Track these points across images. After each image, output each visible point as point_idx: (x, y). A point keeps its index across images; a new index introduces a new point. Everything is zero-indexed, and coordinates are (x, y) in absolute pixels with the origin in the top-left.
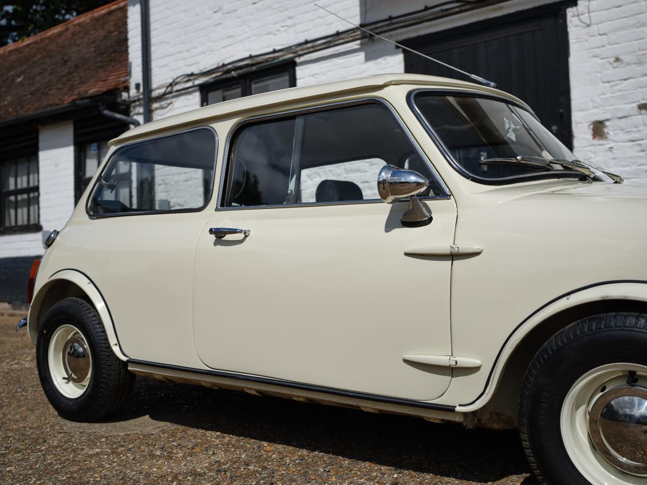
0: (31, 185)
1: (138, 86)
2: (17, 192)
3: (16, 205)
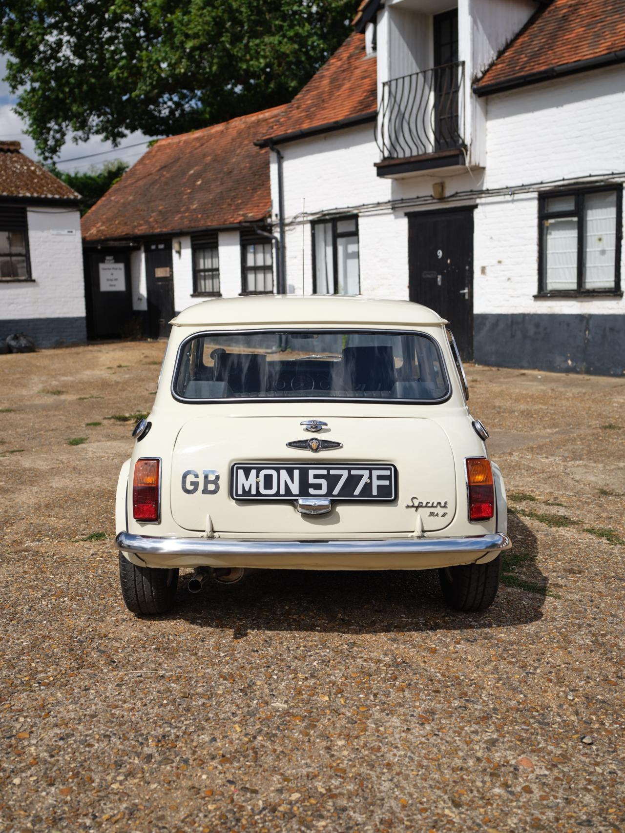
0: (214, 267)
1: (276, 215)
2: (205, 270)
3: (205, 278)
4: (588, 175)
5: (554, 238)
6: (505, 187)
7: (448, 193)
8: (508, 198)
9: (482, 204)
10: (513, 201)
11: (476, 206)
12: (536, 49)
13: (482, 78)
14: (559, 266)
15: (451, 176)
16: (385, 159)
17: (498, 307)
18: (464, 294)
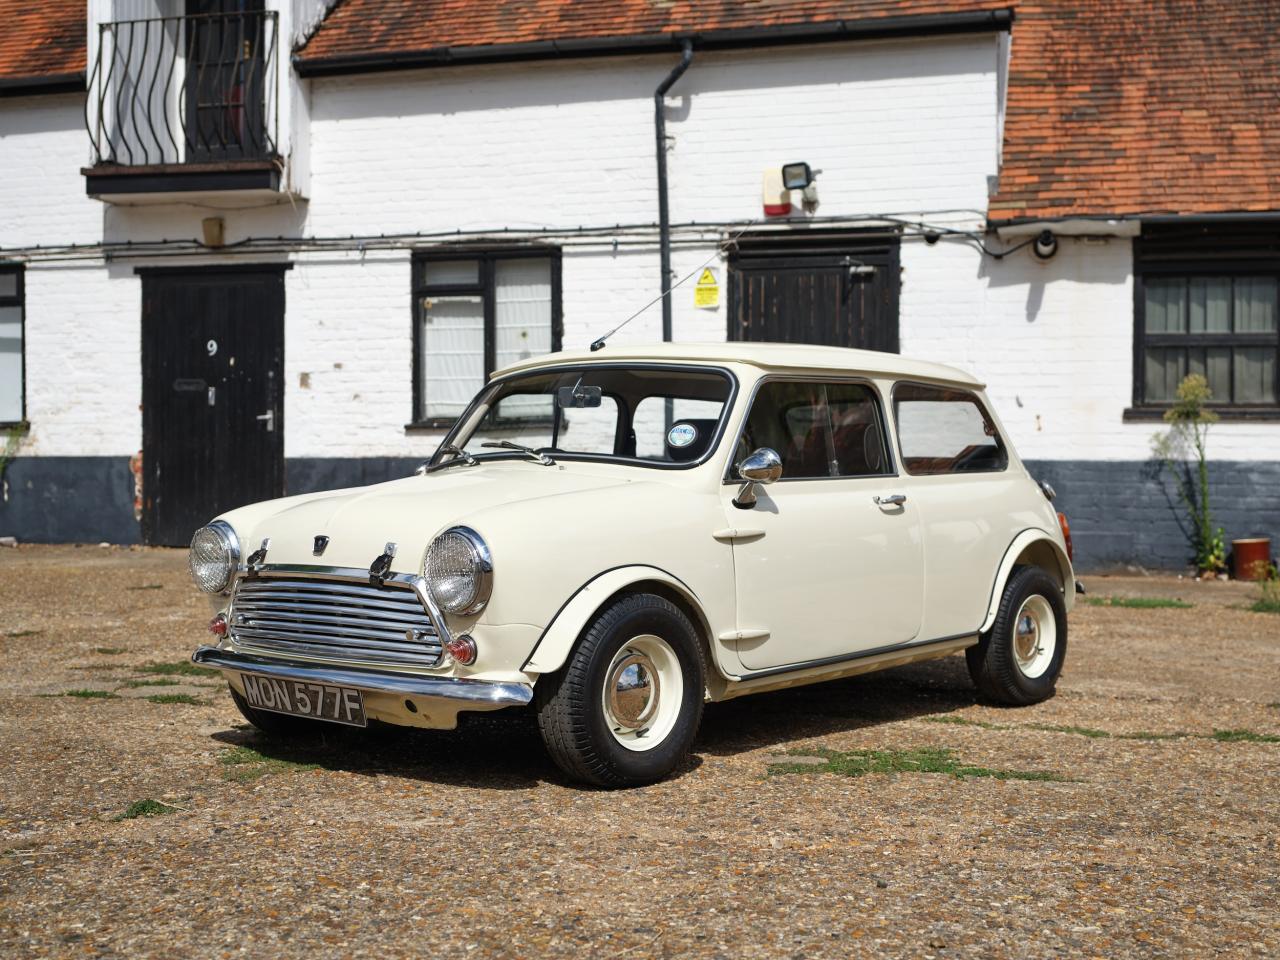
4: (503, 228)
5: (438, 330)
6: (349, 236)
7: (230, 238)
8: (356, 255)
9: (302, 263)
10: (363, 262)
11: (290, 266)
12: (399, 15)
13: (304, 47)
14: (448, 378)
15: (239, 209)
16: (100, 162)
17: (335, 445)
18: (265, 422)
